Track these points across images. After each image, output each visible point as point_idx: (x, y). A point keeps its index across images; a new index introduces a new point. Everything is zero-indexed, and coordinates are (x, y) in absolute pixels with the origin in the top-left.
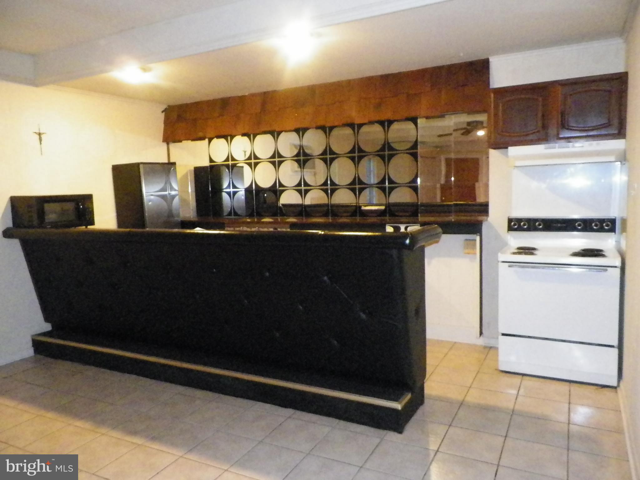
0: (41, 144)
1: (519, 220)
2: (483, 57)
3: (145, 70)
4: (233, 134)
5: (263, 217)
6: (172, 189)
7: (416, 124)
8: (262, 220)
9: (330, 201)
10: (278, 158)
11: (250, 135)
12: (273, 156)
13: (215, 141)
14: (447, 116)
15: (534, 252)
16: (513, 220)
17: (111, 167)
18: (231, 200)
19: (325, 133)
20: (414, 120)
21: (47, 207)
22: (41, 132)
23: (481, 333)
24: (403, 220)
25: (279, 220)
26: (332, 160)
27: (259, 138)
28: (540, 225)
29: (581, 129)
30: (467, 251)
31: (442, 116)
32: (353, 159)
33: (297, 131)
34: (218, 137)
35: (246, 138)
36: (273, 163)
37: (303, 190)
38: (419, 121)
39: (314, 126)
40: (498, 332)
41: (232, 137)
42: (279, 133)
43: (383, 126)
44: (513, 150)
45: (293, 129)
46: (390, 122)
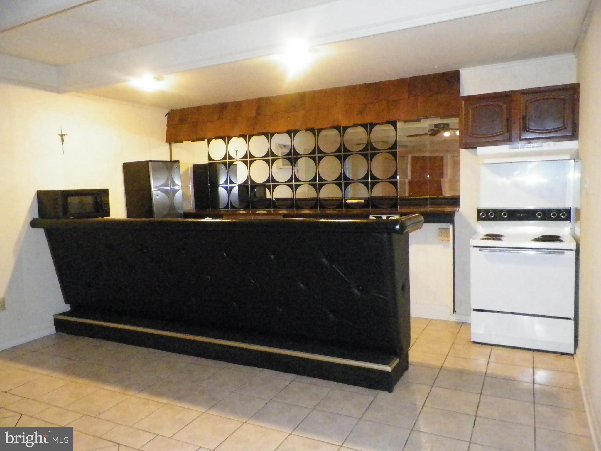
0: (63, 144)
1: (487, 211)
2: (454, 69)
3: (158, 79)
4: (231, 135)
5: (258, 209)
6: (174, 184)
7: (395, 127)
8: (258, 212)
9: (318, 196)
10: (271, 157)
11: (246, 137)
12: (267, 155)
13: (214, 141)
14: (422, 120)
15: (501, 239)
16: (482, 211)
17: (122, 165)
18: (228, 194)
19: (314, 134)
20: (394, 124)
21: (71, 199)
22: (63, 134)
23: (454, 311)
24: (384, 211)
25: (272, 212)
26: (320, 159)
27: (254, 138)
28: (505, 215)
29: (540, 131)
30: (441, 238)
31: (419, 120)
32: (339, 157)
33: (289, 132)
34: (217, 138)
35: (242, 139)
36: (267, 161)
37: (294, 185)
38: (398, 124)
39: (305, 128)
40: (470, 308)
41: (230, 138)
42: (272, 135)
43: (366, 128)
44: (482, 150)
45: (286, 131)
46: (373, 125)
